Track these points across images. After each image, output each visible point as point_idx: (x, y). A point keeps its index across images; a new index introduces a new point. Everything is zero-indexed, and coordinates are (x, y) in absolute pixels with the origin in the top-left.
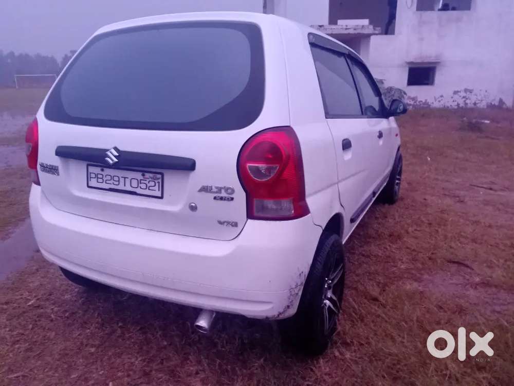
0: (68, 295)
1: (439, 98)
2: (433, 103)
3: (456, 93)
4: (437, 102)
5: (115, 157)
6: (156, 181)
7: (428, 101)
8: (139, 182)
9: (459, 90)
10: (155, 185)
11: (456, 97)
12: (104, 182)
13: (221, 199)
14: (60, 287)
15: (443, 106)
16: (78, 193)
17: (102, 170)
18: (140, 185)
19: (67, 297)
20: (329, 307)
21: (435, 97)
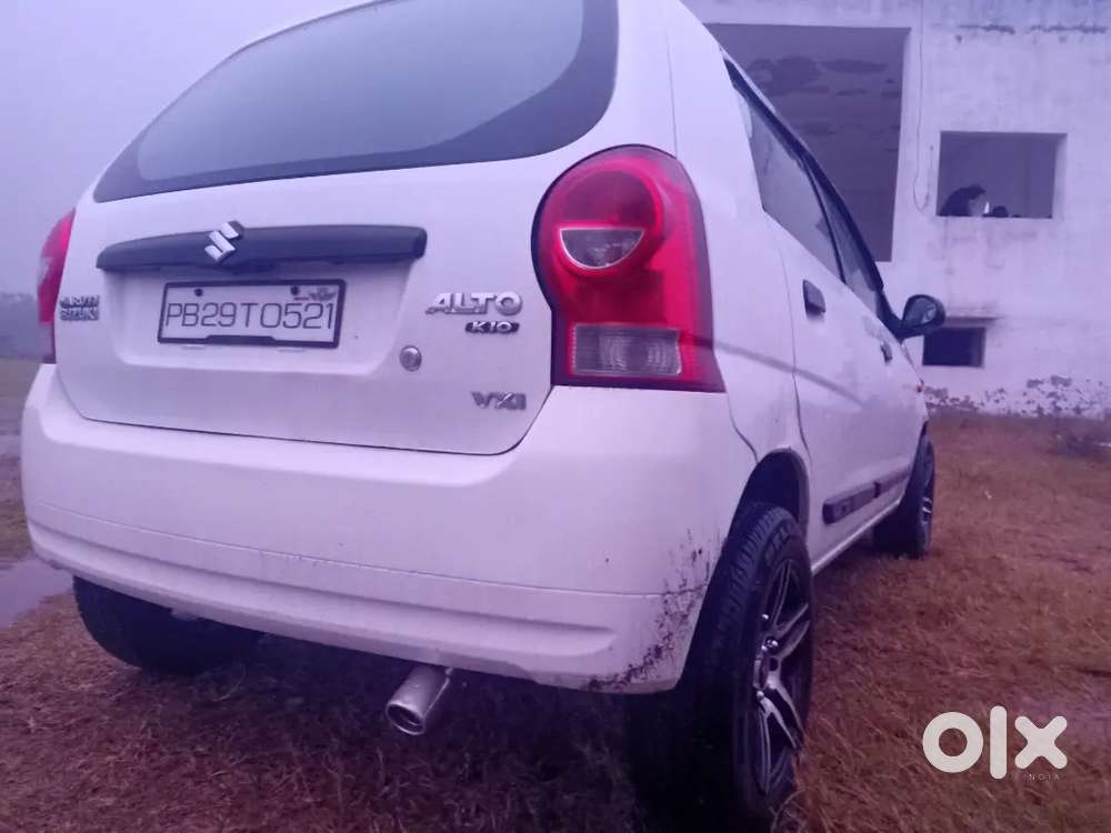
0: (87, 684)
1: (995, 393)
2: (982, 404)
3: (1032, 384)
4: (992, 401)
5: (231, 241)
6: (325, 304)
7: (972, 399)
8: (283, 310)
9: (1040, 379)
10: (321, 315)
11: (1033, 392)
12: (199, 322)
13: (486, 328)
14: (74, 667)
15: (1006, 412)
16: (132, 358)
17: (199, 293)
18: (284, 318)
19: (86, 686)
20: (772, 715)
21: (987, 392)
